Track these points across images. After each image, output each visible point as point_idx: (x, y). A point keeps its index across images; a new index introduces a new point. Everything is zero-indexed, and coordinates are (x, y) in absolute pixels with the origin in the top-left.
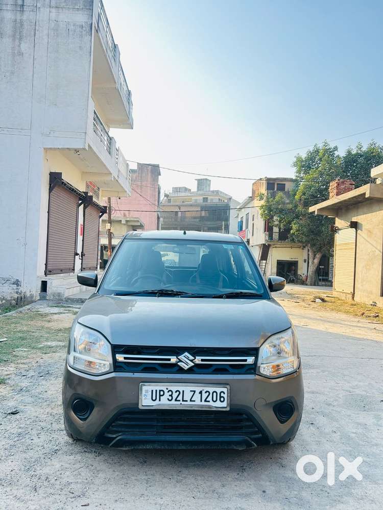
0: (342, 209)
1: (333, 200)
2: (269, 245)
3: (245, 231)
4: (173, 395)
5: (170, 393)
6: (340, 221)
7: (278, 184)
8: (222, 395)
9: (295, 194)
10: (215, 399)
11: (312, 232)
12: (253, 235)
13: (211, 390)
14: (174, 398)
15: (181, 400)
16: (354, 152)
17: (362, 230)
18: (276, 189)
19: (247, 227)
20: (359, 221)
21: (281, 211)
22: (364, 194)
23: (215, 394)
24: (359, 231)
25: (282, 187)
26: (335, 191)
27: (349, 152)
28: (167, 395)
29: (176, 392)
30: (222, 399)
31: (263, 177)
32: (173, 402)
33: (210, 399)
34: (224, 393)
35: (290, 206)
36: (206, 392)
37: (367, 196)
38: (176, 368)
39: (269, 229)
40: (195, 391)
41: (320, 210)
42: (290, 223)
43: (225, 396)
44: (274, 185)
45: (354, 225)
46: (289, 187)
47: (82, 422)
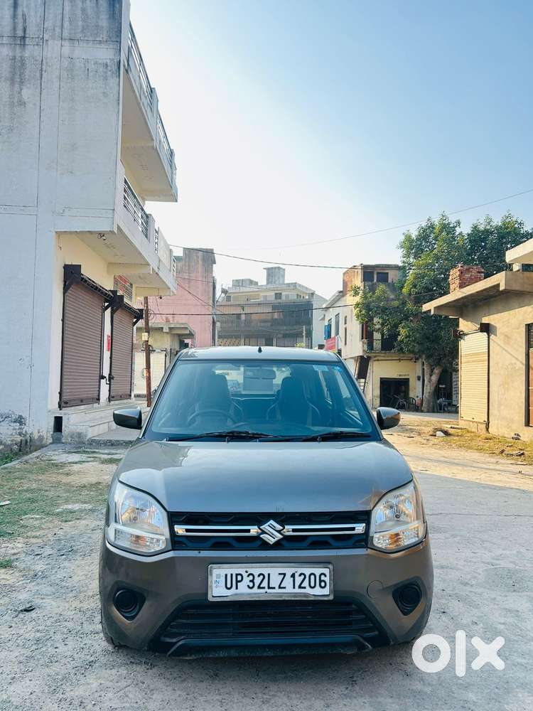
0: (468, 306)
1: (456, 294)
2: (369, 358)
3: (334, 338)
4: (255, 581)
5: (251, 578)
6: (466, 322)
7: (378, 273)
8: (323, 578)
9: (402, 287)
10: (312, 585)
11: (428, 338)
12: (346, 344)
13: (307, 571)
14: (257, 585)
15: (267, 588)
16: (482, 228)
17: (496, 335)
18: (375, 281)
19: (337, 333)
20: (492, 323)
21: (384, 310)
22: (498, 285)
23: (312, 577)
24: (492, 337)
25: (383, 277)
26: (458, 282)
27: (475, 228)
28: (247, 580)
29: (259, 576)
30: (323, 584)
31: (358, 264)
32: (255, 590)
33: (306, 584)
34: (325, 576)
35: (396, 303)
36: (300, 575)
37: (502, 288)
38: (259, 543)
39: (367, 334)
40: (285, 574)
41: (437, 308)
42: (396, 326)
43: (327, 579)
44: (373, 274)
45: (486, 328)
46: (393, 276)
47: (129, 622)
